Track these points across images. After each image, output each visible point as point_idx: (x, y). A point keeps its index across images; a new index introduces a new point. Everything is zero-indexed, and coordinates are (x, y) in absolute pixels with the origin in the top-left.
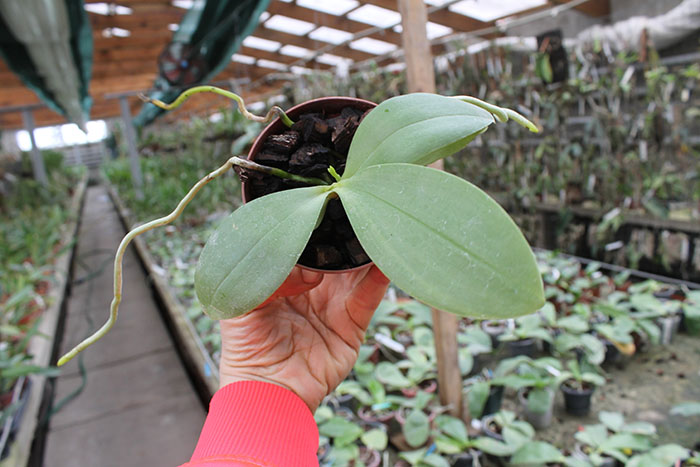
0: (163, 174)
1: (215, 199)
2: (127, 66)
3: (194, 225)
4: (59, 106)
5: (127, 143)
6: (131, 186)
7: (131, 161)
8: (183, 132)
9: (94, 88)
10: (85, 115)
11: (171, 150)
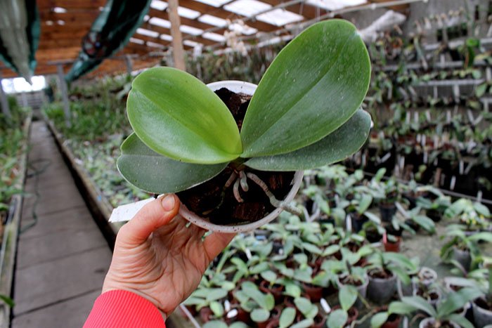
0: (84, 113)
1: (114, 127)
2: (61, 42)
3: (101, 141)
4: (14, 66)
5: (60, 92)
6: (63, 120)
7: (63, 104)
8: (98, 86)
9: (39, 55)
10: (31, 72)
11: (89, 98)
